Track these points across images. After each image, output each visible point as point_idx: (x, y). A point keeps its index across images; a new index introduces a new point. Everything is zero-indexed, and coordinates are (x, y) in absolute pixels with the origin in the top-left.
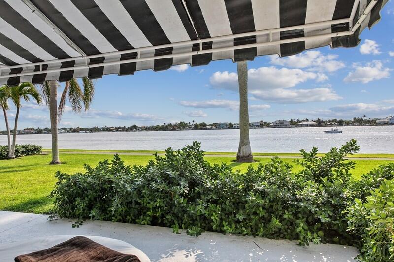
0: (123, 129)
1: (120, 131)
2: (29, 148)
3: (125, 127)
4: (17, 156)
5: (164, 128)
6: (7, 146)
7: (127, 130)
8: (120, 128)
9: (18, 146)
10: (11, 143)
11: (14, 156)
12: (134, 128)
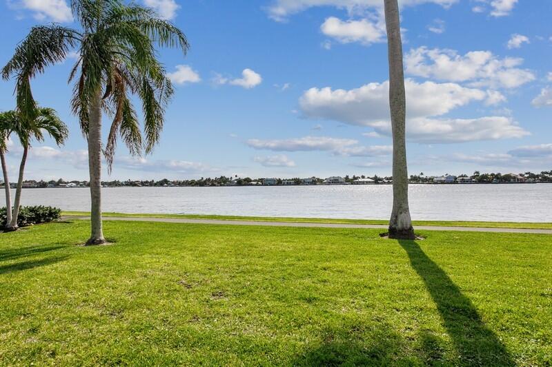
0: (151, 184)
1: (147, 186)
2: (41, 212)
3: (153, 181)
4: (21, 225)
5: (202, 183)
6: (4, 209)
7: (156, 185)
8: (147, 182)
9: (23, 208)
10: (12, 204)
11: (16, 226)
12: (164, 183)
